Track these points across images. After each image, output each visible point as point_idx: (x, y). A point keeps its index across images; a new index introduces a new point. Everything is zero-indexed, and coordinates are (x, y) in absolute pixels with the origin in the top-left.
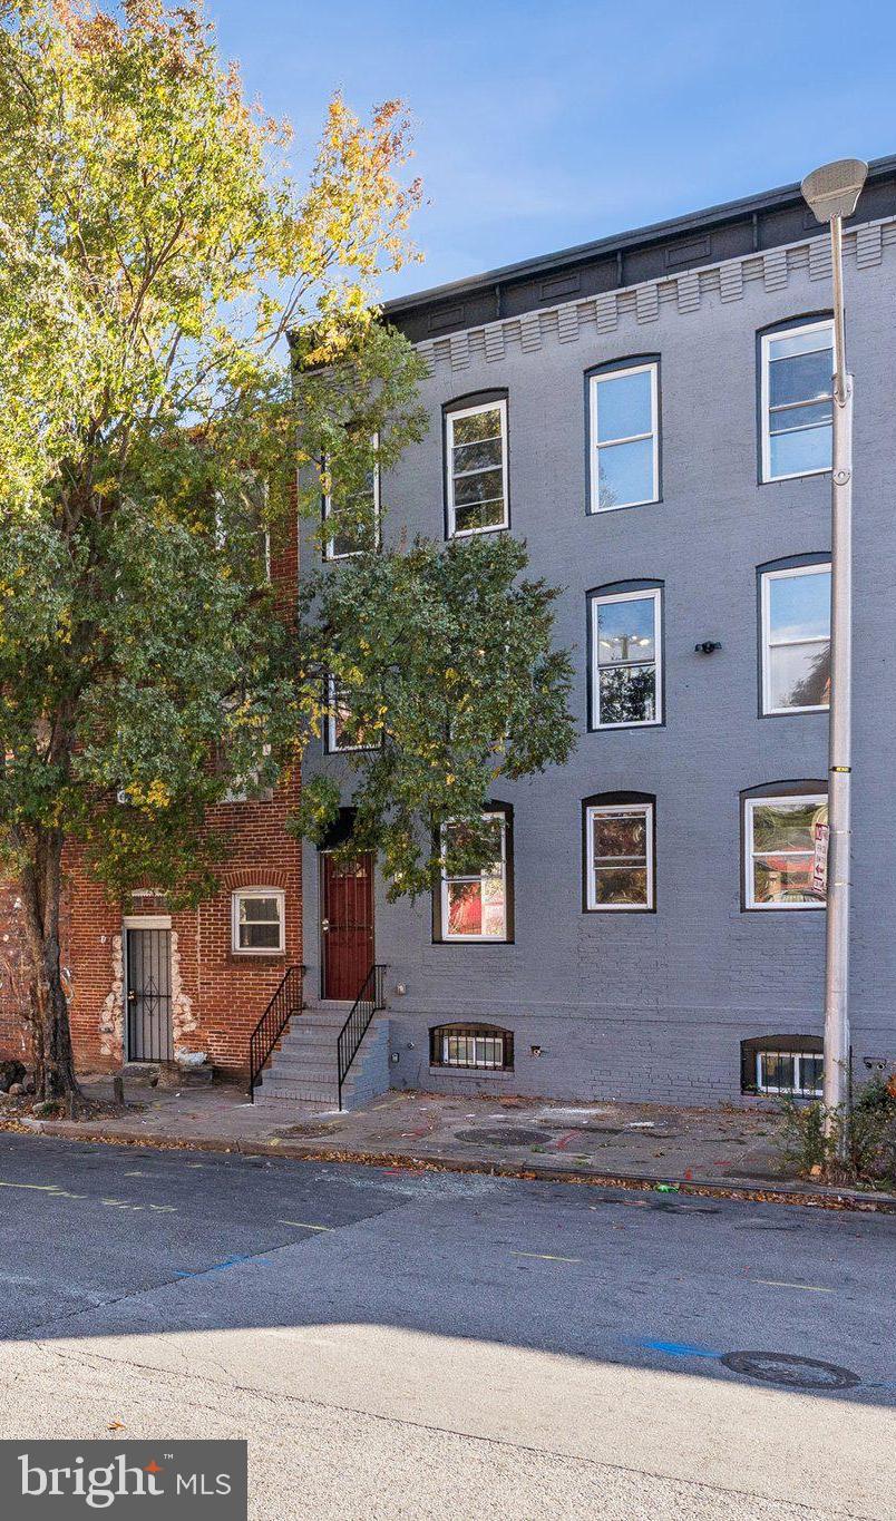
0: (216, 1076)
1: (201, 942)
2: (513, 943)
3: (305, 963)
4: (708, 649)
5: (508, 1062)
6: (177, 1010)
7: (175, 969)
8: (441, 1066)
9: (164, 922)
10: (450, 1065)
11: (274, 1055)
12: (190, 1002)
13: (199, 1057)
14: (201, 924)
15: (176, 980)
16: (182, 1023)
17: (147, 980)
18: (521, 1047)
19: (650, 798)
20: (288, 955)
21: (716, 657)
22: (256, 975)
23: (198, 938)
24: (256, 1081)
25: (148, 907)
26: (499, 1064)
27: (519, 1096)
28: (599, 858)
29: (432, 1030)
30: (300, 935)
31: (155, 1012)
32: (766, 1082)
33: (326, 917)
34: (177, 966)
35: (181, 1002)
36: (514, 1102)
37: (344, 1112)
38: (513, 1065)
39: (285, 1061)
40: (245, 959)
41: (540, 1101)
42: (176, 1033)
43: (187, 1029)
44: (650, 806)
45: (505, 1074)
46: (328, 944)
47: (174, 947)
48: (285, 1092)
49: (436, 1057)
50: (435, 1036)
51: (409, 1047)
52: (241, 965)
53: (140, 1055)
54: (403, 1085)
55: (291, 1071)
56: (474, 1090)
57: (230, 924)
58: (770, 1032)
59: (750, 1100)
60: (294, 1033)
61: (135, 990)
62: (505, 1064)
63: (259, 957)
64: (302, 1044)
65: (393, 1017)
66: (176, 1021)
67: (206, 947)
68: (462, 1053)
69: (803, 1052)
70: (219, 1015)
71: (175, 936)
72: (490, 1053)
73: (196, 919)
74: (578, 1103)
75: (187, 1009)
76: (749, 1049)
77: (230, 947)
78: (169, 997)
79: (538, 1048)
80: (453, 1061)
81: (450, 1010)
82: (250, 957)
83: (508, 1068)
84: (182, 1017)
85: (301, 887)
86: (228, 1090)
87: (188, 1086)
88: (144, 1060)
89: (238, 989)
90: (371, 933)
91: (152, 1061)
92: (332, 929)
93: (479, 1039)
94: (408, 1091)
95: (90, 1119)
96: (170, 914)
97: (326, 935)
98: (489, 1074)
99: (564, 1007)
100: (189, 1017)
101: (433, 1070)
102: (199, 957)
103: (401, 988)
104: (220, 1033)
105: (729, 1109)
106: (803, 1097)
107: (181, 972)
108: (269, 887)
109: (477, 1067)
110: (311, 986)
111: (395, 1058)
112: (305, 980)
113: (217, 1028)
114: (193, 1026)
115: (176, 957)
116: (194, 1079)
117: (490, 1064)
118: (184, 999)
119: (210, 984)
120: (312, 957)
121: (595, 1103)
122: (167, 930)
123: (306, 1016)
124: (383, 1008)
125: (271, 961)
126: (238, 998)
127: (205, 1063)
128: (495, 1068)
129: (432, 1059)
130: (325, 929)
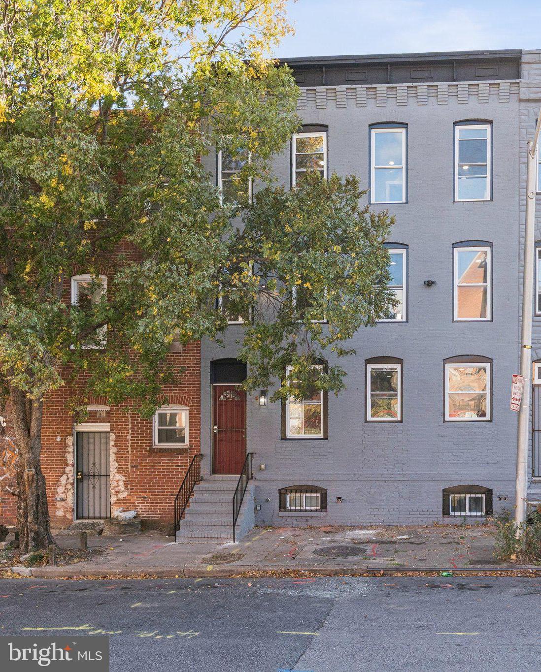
0: (144, 526)
1: (131, 440)
2: (327, 439)
3: (202, 452)
4: (429, 284)
5: (324, 506)
6: (114, 484)
7: (112, 457)
8: (286, 511)
9: (105, 427)
10: (291, 510)
11: (186, 511)
12: (124, 478)
13: (131, 514)
14: (131, 428)
15: (113, 465)
16: (117, 492)
17: (91, 465)
18: (331, 498)
19: (400, 361)
20: (191, 448)
21: (433, 288)
22: (169, 460)
23: (129, 437)
24: (177, 527)
25: (94, 417)
26: (318, 508)
27: (330, 526)
28: (373, 393)
29: (280, 490)
30: (199, 436)
31: (97, 486)
32: (454, 510)
33: (215, 424)
34: (114, 456)
35: (117, 479)
36: (329, 529)
37: (237, 543)
38: (326, 508)
39: (196, 513)
40: (162, 451)
41: (341, 528)
42: (113, 499)
43: (120, 496)
44: (399, 365)
45: (322, 513)
46: (216, 440)
47: (112, 443)
48: (197, 533)
49: (282, 506)
50: (282, 493)
51: (267, 501)
52: (160, 454)
53: (85, 515)
54: (262, 524)
55: (199, 520)
56: (304, 524)
57: (152, 429)
58: (456, 484)
59: (447, 520)
60: (196, 496)
61: (82, 472)
62: (322, 508)
63: (171, 449)
64: (204, 502)
65: (257, 483)
66: (113, 492)
67: (135, 443)
68: (298, 502)
69: (471, 493)
70: (143, 486)
71: (112, 436)
72: (314, 502)
73: (128, 425)
74: (362, 528)
75: (121, 483)
76: (446, 493)
77: (152, 443)
78: (107, 476)
79: (341, 498)
80: (293, 508)
81: (291, 478)
82: (165, 449)
83: (323, 510)
84: (117, 489)
85: (200, 406)
86: (154, 534)
87: (125, 533)
88: (88, 518)
89: (157, 469)
90: (244, 433)
91: (94, 518)
92: (219, 432)
93: (307, 495)
94: (266, 527)
95: (67, 563)
96: (109, 422)
97: (215, 434)
98: (313, 514)
99: (355, 474)
100: (122, 488)
101: (281, 514)
102: (129, 449)
103: (263, 467)
104: (143, 497)
105: (437, 525)
106: (471, 516)
107: (117, 460)
108: (178, 405)
109: (306, 511)
110: (205, 466)
111: (259, 508)
112: (202, 462)
113: (142, 495)
114: (125, 494)
115: (113, 450)
116: (129, 528)
117: (313, 508)
118: (119, 477)
119: (138, 466)
120: (207, 449)
121: (371, 527)
122: (106, 432)
123: (202, 485)
124: (252, 478)
125: (180, 452)
126: (157, 475)
127: (135, 517)
128: (316, 511)
129: (280, 507)
130: (215, 431)
